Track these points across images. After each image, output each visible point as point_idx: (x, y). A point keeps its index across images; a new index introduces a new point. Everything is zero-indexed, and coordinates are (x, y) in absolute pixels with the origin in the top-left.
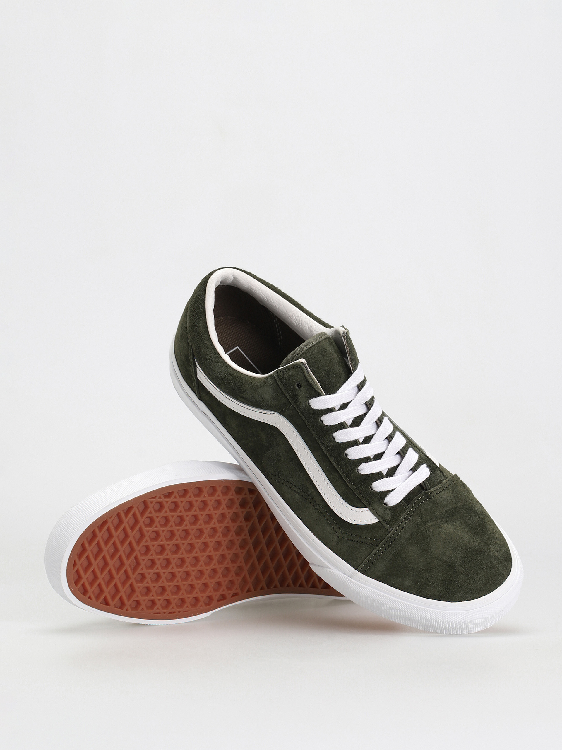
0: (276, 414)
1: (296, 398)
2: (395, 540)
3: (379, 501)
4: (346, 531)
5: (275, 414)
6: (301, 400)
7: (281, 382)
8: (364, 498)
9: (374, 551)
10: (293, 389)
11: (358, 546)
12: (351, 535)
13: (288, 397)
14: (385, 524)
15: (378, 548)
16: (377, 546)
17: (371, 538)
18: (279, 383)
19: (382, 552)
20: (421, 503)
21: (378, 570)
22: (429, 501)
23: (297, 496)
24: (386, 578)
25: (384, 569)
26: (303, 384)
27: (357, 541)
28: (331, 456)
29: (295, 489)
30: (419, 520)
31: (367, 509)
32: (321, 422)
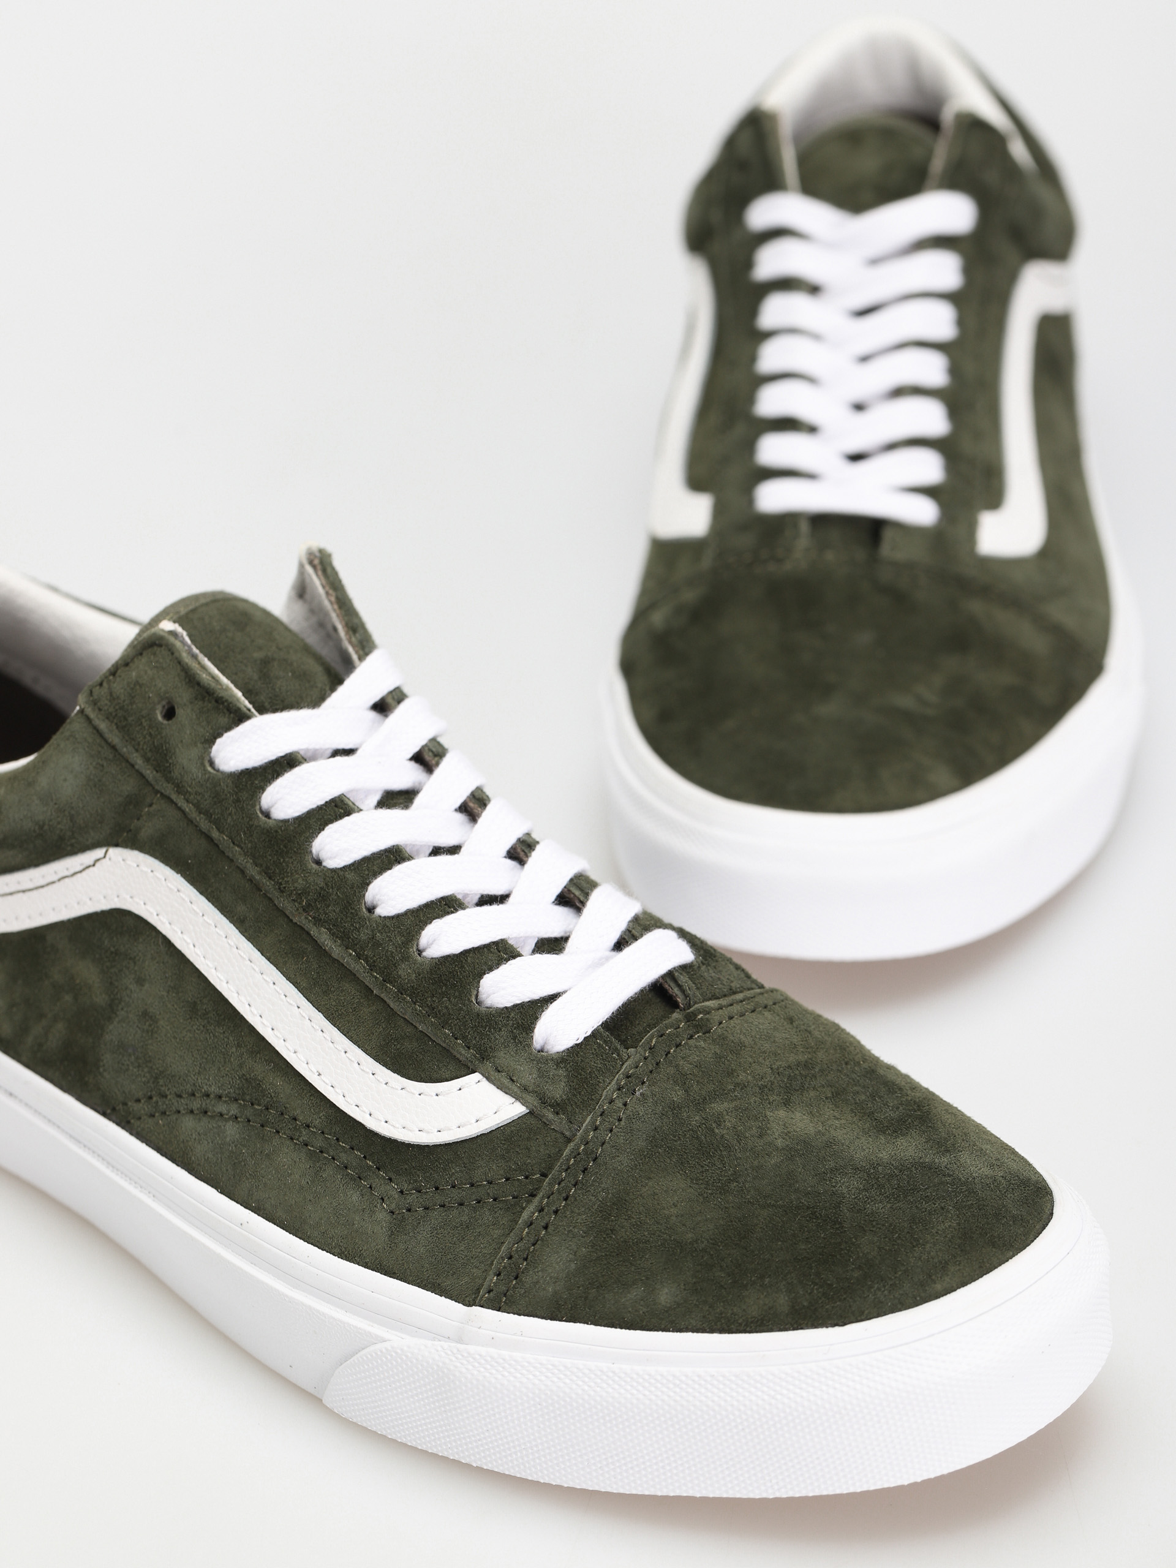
0: (114, 852)
1: (166, 755)
2: (595, 1160)
3: (515, 1038)
4: (416, 1181)
5: (107, 856)
6: (185, 758)
7: (108, 717)
8: (456, 1039)
9: (525, 1215)
10: (150, 727)
11: (465, 1218)
12: (437, 1188)
13: (139, 762)
14: (549, 1115)
15: (536, 1200)
16: (533, 1195)
17: (507, 1179)
18: (103, 726)
19: (556, 1212)
20: (677, 1046)
21: (551, 1278)
22: (705, 1041)
23: (231, 1130)
24: (586, 1298)
25: (573, 1266)
26: (183, 697)
27: (461, 1204)
28: (318, 922)
29: (222, 1108)
30: (677, 1095)
31: (477, 1076)
32: (264, 818)
